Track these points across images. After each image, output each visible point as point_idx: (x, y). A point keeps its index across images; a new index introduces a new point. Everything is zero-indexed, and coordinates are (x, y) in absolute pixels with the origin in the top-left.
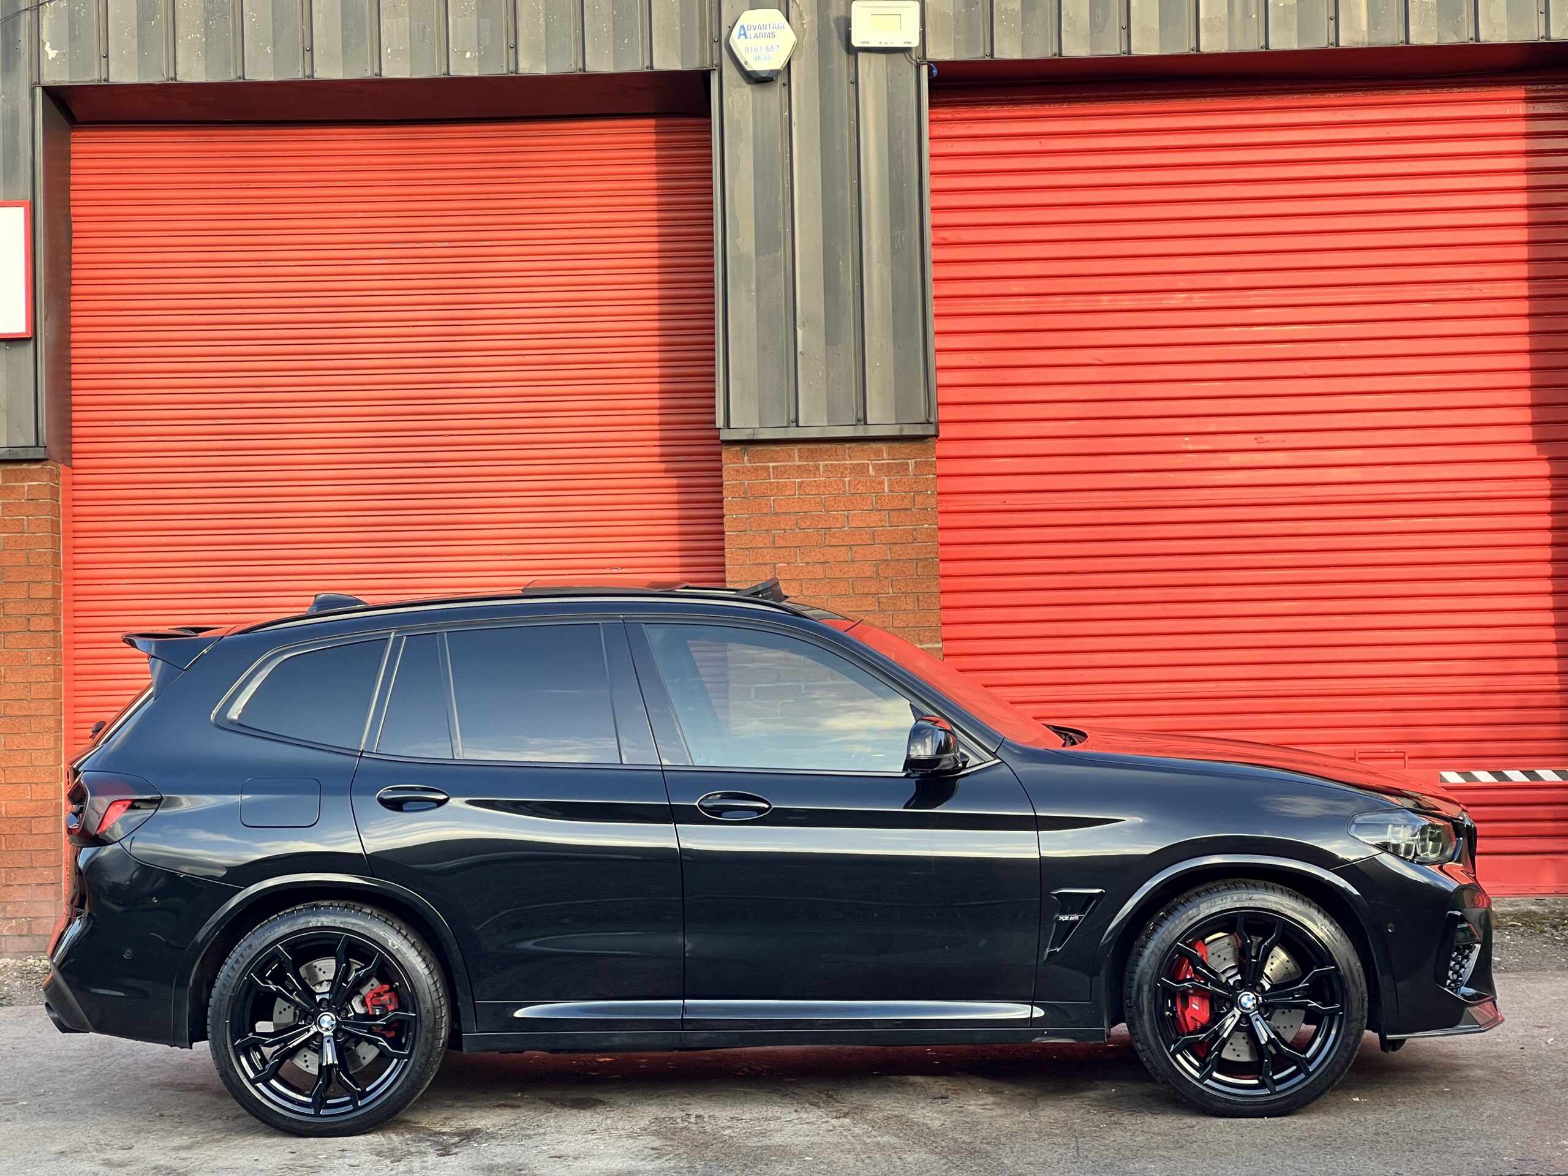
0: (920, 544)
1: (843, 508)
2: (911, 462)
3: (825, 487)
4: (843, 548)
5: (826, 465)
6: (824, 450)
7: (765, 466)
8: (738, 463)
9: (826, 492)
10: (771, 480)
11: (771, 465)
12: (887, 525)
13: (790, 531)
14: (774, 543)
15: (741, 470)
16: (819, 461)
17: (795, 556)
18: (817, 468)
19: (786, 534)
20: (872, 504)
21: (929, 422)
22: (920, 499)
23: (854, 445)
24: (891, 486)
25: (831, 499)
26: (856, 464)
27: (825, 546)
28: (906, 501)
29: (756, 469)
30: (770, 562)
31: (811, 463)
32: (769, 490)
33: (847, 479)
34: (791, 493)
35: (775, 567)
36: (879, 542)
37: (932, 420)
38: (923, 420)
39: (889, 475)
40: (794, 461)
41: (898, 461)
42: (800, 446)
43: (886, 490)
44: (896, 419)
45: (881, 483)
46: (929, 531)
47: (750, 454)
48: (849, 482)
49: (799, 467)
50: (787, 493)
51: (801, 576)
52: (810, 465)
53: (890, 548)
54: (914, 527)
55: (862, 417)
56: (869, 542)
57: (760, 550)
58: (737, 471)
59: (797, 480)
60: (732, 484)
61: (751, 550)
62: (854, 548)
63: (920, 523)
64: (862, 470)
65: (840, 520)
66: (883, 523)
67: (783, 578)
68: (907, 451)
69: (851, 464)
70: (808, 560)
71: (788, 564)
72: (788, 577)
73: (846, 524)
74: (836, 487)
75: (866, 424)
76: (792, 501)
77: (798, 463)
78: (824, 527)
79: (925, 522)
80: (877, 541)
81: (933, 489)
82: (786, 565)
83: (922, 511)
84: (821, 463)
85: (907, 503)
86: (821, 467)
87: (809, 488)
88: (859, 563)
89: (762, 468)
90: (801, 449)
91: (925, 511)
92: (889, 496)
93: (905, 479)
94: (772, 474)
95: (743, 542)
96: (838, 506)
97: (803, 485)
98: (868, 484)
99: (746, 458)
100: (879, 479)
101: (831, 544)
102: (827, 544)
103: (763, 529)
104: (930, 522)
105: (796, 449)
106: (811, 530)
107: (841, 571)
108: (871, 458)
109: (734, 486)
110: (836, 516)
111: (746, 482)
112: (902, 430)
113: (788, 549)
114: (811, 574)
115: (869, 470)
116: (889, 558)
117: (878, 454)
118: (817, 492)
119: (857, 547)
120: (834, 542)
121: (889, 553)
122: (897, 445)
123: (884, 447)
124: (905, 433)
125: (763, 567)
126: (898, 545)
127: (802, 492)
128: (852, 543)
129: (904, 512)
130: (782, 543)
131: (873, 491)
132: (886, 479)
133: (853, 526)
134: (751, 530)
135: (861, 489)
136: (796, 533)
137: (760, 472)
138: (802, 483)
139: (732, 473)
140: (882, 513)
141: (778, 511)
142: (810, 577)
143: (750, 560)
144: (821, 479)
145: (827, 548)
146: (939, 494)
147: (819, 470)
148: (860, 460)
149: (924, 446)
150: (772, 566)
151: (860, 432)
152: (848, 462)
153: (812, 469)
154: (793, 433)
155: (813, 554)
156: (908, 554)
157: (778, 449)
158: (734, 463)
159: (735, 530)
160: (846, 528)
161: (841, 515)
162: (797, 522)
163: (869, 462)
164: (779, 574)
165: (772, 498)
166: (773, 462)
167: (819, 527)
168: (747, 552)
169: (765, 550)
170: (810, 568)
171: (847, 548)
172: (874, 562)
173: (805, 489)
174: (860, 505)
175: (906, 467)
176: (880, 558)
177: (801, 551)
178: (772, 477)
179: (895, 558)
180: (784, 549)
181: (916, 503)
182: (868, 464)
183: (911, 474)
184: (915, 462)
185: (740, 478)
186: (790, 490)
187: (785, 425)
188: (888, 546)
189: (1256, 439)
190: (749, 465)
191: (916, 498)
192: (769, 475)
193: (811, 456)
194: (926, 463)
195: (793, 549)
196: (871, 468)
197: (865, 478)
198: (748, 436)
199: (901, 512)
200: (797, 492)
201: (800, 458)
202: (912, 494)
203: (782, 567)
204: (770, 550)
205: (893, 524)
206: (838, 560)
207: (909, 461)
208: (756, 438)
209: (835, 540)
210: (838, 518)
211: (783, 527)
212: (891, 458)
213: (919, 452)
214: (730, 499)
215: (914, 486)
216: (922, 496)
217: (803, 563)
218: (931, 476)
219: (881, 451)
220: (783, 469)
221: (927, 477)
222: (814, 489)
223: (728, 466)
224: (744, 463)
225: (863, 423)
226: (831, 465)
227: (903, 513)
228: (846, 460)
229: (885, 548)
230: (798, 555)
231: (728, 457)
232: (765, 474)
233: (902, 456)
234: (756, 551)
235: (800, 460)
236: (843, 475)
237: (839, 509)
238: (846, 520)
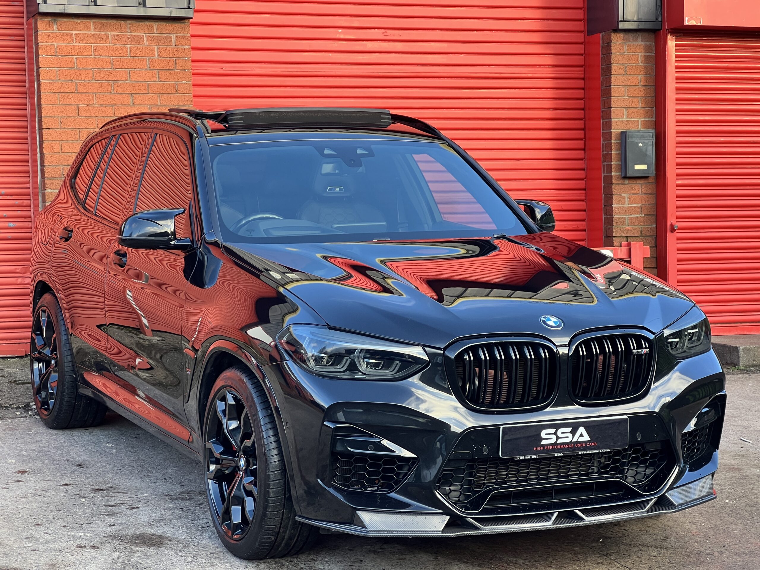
0: (180, 95)
1: (127, 67)
2: (174, 36)
3: (113, 50)
4: (127, 95)
5: (114, 35)
6: (112, 24)
7: (69, 33)
8: (50, 30)
9: (114, 55)
10: (74, 44)
11: (74, 32)
12: (157, 80)
13: (88, 81)
14: (77, 89)
15: (52, 35)
16: (109, 32)
17: (93, 99)
18: (107, 37)
19: (86, 84)
20: (147, 64)
21: (189, 8)
22: (180, 63)
23: (133, 22)
24: (159, 52)
25: (117, 60)
26: (134, 36)
27: (114, 93)
28: (170, 64)
29: (63, 35)
30: (74, 103)
31: (103, 33)
32: (73, 51)
33: (128, 46)
34: (89, 54)
35: (78, 107)
36: (152, 92)
37: (191, 6)
38: (186, 6)
39: (158, 45)
40: (90, 31)
41: (165, 35)
42: (94, 20)
43: (156, 55)
44: (166, 5)
45: (153, 50)
46: (186, 85)
47: (58, 24)
48: (130, 48)
49: (94, 35)
50: (86, 54)
51: (97, 114)
52: (102, 34)
53: (159, 97)
54: (176, 83)
55: (142, 2)
56: (145, 92)
57: (67, 94)
58: (49, 36)
59: (92, 45)
60: (45, 45)
61: (60, 94)
62: (135, 96)
63: (180, 80)
64: (138, 40)
65: (124, 75)
66: (155, 79)
67: (84, 115)
68: (170, 28)
69: (131, 35)
70: (102, 103)
71: (87, 105)
72: (88, 115)
73: (129, 79)
74: (121, 51)
75: (145, 6)
76: (89, 60)
77: (94, 33)
78: (113, 80)
79: (184, 79)
80: (150, 92)
81: (188, 56)
82: (86, 105)
83: (181, 71)
84: (109, 33)
85: (171, 65)
86: (110, 36)
87: (102, 51)
88: (138, 106)
89: (67, 34)
90: (96, 22)
91: (183, 72)
92: (158, 59)
93: (169, 48)
94: (74, 39)
95: (54, 88)
96: (123, 65)
97: (97, 49)
98: (144, 50)
99: (55, 26)
100: (151, 47)
101: (118, 92)
102: (115, 92)
103: (68, 79)
104: (187, 79)
105: (91, 23)
106: (104, 82)
107: (125, 111)
108: (145, 32)
109: (47, 47)
110: (122, 72)
111: (56, 44)
112: (170, 12)
113: (87, 95)
114: (104, 113)
115: (144, 40)
116: (159, 103)
117: (150, 29)
118: (107, 54)
119: (137, 95)
120: (120, 91)
121: (158, 100)
122: (164, 24)
123: (155, 25)
124: (172, 15)
125: (70, 107)
126: (165, 95)
127: (97, 54)
128: (133, 92)
129: (169, 71)
130: (82, 90)
131: (147, 55)
132: (156, 47)
133: (133, 80)
134: (60, 79)
135: (139, 53)
136: (93, 83)
137: (66, 38)
138: (97, 47)
139: (46, 37)
140: (154, 71)
141: (79, 66)
142: (103, 115)
143: (60, 101)
144: (110, 45)
145: (115, 95)
146: (193, 61)
147: (109, 38)
148: (138, 33)
149: (183, 25)
150: (76, 106)
151: (141, 12)
152: (129, 34)
153: (104, 37)
154: (93, 10)
155: (105, 98)
156: (172, 101)
157: (79, 21)
158: (47, 30)
159: (49, 78)
160: (129, 81)
161: (125, 71)
162: (93, 76)
163: (144, 34)
164: (81, 112)
165: (75, 57)
166: (75, 30)
167: (109, 79)
168: (57, 95)
169: (70, 94)
170: (104, 109)
171: (129, 95)
172: (148, 106)
173: (99, 52)
174: (138, 65)
175: (170, 39)
176: (153, 103)
177: (97, 96)
178: (74, 41)
179: (163, 104)
180: (84, 94)
181: (177, 66)
182: (143, 36)
183: (174, 45)
184: (177, 37)
185: (51, 41)
186: (88, 51)
187: (87, 4)
188: (158, 95)
189: (383, 33)
190: (57, 32)
191: (177, 62)
192: (73, 42)
193: (103, 27)
194: (184, 38)
195: (91, 95)
196: (145, 39)
197: (141, 46)
198: (60, 10)
199: (167, 71)
200: (93, 54)
201: (95, 28)
202: (174, 59)
203: (83, 107)
204: (74, 94)
205: (161, 80)
206: (123, 104)
207: (172, 35)
208: (66, 12)
209: (120, 89)
210: (123, 74)
211: (83, 78)
212: (159, 32)
213: (179, 29)
214: (44, 56)
215: (176, 53)
216: (181, 60)
217: (98, 105)
218: (187, 47)
219: (152, 26)
220: (82, 36)
221: (185, 47)
222: (106, 51)
223: (43, 32)
224: (53, 30)
225: (142, 5)
226: (117, 35)
227: (168, 73)
228: (127, 32)
229: (156, 96)
230: (94, 99)
231: (42, 24)
232: (69, 39)
233: (167, 31)
234: (64, 94)
235: (95, 30)
236: (126, 43)
237: (124, 67)
238: (128, 75)
